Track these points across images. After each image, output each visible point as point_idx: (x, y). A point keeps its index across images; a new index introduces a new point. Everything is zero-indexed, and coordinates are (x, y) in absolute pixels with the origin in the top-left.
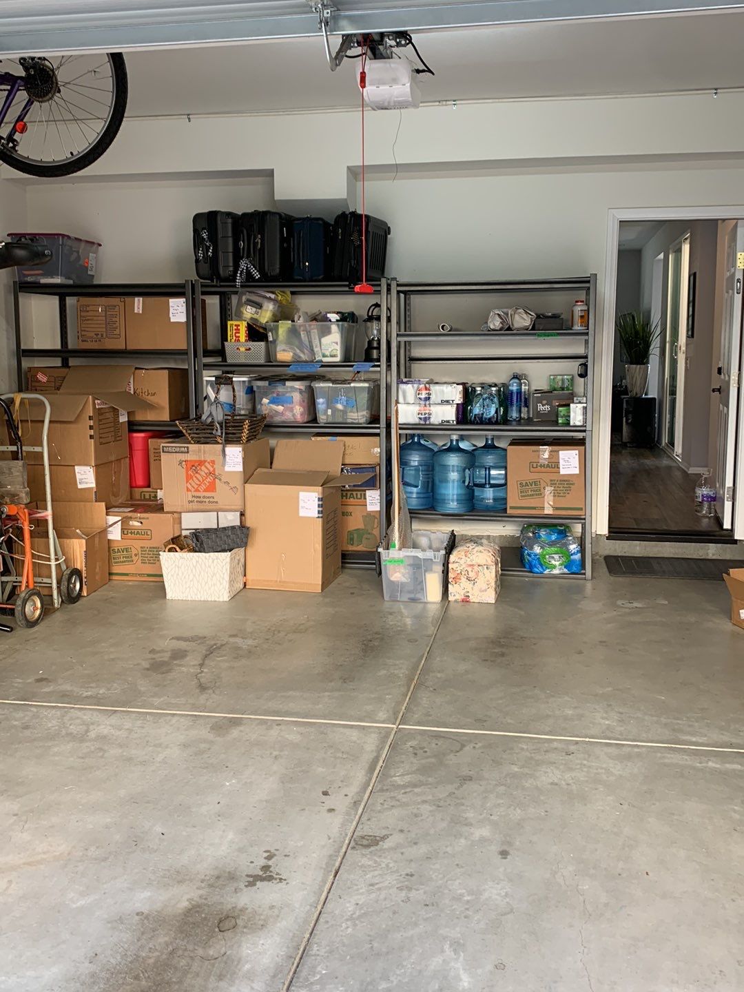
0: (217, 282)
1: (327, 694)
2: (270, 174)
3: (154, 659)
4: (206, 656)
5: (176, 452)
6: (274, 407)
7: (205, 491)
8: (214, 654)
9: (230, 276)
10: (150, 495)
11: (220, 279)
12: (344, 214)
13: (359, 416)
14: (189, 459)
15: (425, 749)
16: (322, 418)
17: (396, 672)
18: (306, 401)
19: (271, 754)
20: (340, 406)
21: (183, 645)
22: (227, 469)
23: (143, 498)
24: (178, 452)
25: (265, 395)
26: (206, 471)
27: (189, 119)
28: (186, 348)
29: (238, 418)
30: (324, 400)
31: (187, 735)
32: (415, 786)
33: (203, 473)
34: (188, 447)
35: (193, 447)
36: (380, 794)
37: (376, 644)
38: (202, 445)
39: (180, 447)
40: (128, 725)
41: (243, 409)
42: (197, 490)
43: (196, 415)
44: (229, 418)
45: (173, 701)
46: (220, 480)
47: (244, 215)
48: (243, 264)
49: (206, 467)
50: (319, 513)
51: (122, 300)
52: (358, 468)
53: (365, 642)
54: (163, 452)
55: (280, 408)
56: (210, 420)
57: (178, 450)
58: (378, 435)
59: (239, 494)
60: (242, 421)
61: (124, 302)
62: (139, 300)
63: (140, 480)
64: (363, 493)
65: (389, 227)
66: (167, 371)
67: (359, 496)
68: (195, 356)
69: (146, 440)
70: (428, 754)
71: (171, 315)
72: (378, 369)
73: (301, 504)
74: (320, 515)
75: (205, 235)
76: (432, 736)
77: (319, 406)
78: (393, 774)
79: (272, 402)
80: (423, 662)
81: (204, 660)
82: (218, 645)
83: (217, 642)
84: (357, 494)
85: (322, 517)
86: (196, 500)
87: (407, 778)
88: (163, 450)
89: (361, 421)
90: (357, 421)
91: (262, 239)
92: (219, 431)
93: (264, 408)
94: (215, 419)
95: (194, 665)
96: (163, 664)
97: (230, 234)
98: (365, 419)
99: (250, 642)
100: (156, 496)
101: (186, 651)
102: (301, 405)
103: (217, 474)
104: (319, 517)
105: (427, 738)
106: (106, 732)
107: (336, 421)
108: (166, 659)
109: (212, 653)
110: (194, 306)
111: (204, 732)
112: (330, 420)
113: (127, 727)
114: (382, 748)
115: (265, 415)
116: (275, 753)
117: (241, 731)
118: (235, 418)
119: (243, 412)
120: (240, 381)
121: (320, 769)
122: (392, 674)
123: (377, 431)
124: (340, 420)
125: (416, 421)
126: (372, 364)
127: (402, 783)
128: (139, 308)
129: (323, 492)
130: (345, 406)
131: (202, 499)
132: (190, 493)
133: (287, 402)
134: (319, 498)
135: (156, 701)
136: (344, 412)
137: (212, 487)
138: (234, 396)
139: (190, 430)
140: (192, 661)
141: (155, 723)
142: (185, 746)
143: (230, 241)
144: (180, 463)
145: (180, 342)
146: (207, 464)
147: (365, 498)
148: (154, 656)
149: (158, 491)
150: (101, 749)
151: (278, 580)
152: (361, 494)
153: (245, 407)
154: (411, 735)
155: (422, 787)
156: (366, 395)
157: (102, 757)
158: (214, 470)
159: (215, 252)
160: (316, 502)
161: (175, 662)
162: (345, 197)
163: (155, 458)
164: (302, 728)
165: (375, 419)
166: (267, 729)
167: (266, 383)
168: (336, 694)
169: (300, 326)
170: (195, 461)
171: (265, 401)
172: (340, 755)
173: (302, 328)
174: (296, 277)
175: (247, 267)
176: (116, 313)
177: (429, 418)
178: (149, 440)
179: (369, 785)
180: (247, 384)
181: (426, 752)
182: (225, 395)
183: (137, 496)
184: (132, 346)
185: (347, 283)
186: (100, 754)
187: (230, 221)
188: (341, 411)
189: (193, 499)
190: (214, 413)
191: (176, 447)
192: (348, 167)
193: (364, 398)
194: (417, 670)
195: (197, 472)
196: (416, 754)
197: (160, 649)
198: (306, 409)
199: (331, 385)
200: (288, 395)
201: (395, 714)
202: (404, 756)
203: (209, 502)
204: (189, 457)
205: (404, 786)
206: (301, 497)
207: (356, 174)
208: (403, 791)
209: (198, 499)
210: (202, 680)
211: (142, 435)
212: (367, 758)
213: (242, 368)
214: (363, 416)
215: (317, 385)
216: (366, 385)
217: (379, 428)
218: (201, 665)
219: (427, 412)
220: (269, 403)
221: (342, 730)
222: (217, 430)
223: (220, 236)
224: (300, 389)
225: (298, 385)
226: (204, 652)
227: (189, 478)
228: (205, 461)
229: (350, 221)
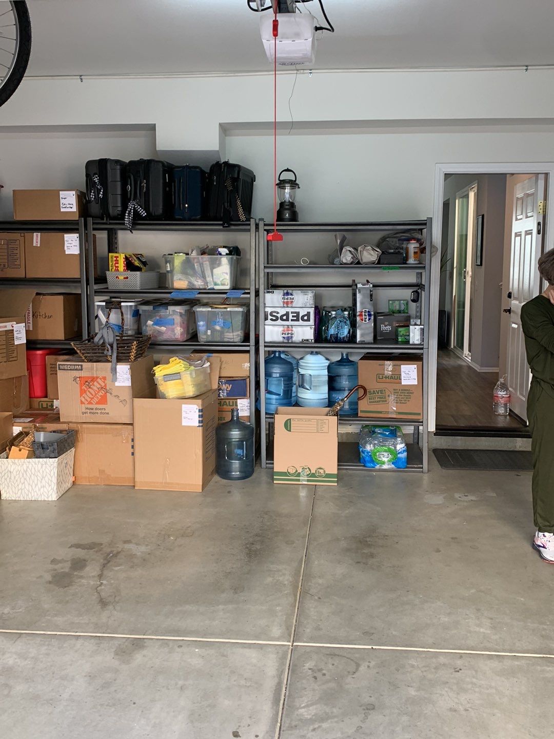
0: (107, 220)
1: (221, 607)
2: (153, 128)
3: (56, 570)
4: (104, 565)
5: (71, 370)
6: (158, 327)
7: (97, 403)
8: (111, 563)
9: (118, 215)
10: (47, 404)
11: (110, 217)
12: (218, 163)
13: (235, 336)
14: (82, 376)
15: (324, 672)
16: (202, 338)
17: (281, 579)
18: (185, 322)
19: (176, 684)
20: (218, 328)
21: (81, 553)
22: (117, 384)
23: (40, 407)
24: (73, 370)
25: (150, 318)
26: (99, 386)
27: (81, 79)
28: (79, 277)
29: (126, 338)
30: (204, 323)
31: (92, 663)
32: (322, 720)
33: (95, 388)
34: (81, 365)
35: (86, 365)
36: (290, 732)
37: (258, 547)
38: (95, 364)
39: (74, 365)
40: (33, 652)
41: (130, 330)
42: (90, 403)
43: (88, 336)
44: (118, 338)
45: (76, 620)
46: (111, 394)
47: (131, 163)
48: (131, 206)
49: (97, 382)
50: (199, 423)
51: (22, 235)
52: (230, 380)
53: (248, 546)
54: (59, 369)
55: (163, 329)
56: (101, 342)
57: (72, 367)
58: (248, 352)
59: (128, 406)
60: (130, 342)
61: (24, 236)
62: (37, 236)
63: (38, 391)
64: (234, 401)
65: (255, 176)
66: (61, 297)
67: (231, 404)
68: (88, 284)
69: (44, 356)
70: (327, 677)
71: (66, 248)
72: (248, 296)
73: (184, 415)
74: (201, 424)
75: (96, 180)
76: (327, 654)
77: (200, 328)
78: (298, 705)
79: (156, 323)
80: (303, 566)
81: (102, 570)
82: (115, 552)
83: (113, 549)
84: (229, 402)
85: (202, 426)
86: (89, 411)
87: (313, 710)
88: (59, 368)
89: (235, 340)
90: (232, 340)
91: (147, 183)
92: (110, 351)
93: (148, 329)
94: (107, 341)
95: (94, 577)
96: (65, 575)
97: (118, 178)
98: (239, 338)
99: (143, 548)
100: (52, 406)
101: (84, 560)
102: (181, 327)
103: (108, 388)
104: (199, 426)
105: (323, 658)
106: (11, 662)
107: (215, 340)
108: (67, 570)
109: (109, 562)
110: (87, 241)
111: (107, 658)
112: (210, 339)
113: (32, 655)
114: (282, 672)
115: (150, 335)
116: (181, 683)
117: (144, 656)
118: (123, 338)
119: (130, 333)
120: (127, 306)
121: (227, 702)
122: (278, 581)
123: (247, 348)
124: (218, 339)
125: (281, 339)
126: (243, 291)
127: (309, 717)
128: (37, 242)
129: (203, 405)
130: (222, 328)
131: (94, 411)
132: (83, 405)
133: (169, 324)
134: (199, 410)
135: (59, 620)
136: (222, 332)
137: (103, 400)
138: (123, 319)
139: (84, 350)
140: (92, 570)
141: (59, 648)
142: (91, 677)
143: (119, 184)
144: (75, 379)
145: (74, 272)
146: (99, 380)
147: (237, 405)
148: (56, 567)
149: (55, 400)
150: (6, 685)
151: (164, 482)
152: (233, 402)
153: (132, 328)
154: (308, 653)
155: (329, 721)
156: (241, 317)
157: (8, 696)
158: (105, 385)
159: (105, 194)
160: (197, 414)
161: (75, 573)
162: (217, 149)
163: (52, 372)
164: (204, 650)
165: (246, 338)
166: (170, 652)
167: (150, 308)
168: (230, 607)
169: (194, 258)
170: (88, 378)
171: (150, 323)
172: (243, 682)
173: (196, 261)
174: (177, 217)
175: (134, 207)
176: (16, 246)
177: (292, 337)
178: (46, 357)
179: (277, 721)
180: (133, 308)
181: (324, 675)
182: (114, 317)
183: (36, 405)
184: (30, 275)
185: (222, 222)
186: (6, 692)
187: (118, 167)
188: (219, 331)
189: (87, 410)
190: (105, 336)
191: (71, 365)
192: (220, 124)
193: (238, 321)
194: (300, 576)
195: (90, 387)
196: (315, 678)
197: (60, 558)
198: (185, 330)
199: (210, 309)
200: (170, 317)
201: (288, 629)
202: (304, 681)
203: (101, 413)
204: (83, 374)
205: (311, 721)
206: (183, 409)
207: (226, 129)
208: (311, 727)
209: (91, 411)
210: (103, 594)
211: (39, 352)
212: (269, 684)
213: (129, 293)
214: (238, 335)
215: (198, 310)
216: (240, 309)
217: (249, 346)
218: (100, 576)
219: (290, 332)
220: (153, 324)
221: (241, 651)
222: (108, 350)
223: (110, 179)
224: (180, 313)
225: (179, 309)
226: (102, 561)
227: (82, 392)
228: (97, 378)
229: (224, 169)
